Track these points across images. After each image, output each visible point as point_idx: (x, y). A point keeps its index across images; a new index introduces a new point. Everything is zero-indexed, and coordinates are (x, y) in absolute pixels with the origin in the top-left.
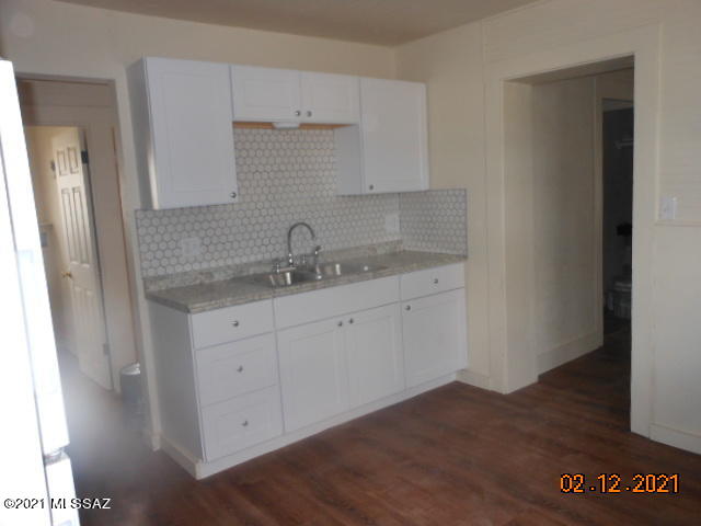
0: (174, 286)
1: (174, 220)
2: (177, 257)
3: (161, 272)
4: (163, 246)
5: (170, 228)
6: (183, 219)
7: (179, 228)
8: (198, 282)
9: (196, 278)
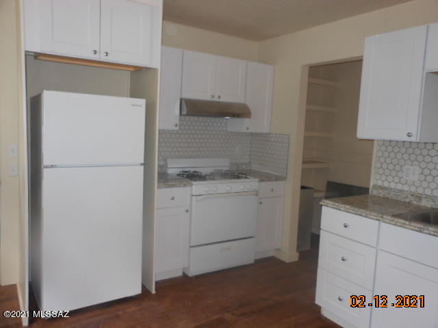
0: (389, 196)
1: (403, 150)
2: (400, 178)
3: (386, 184)
4: (391, 167)
5: (399, 156)
6: (410, 151)
7: (406, 156)
8: (407, 200)
9: (407, 197)
